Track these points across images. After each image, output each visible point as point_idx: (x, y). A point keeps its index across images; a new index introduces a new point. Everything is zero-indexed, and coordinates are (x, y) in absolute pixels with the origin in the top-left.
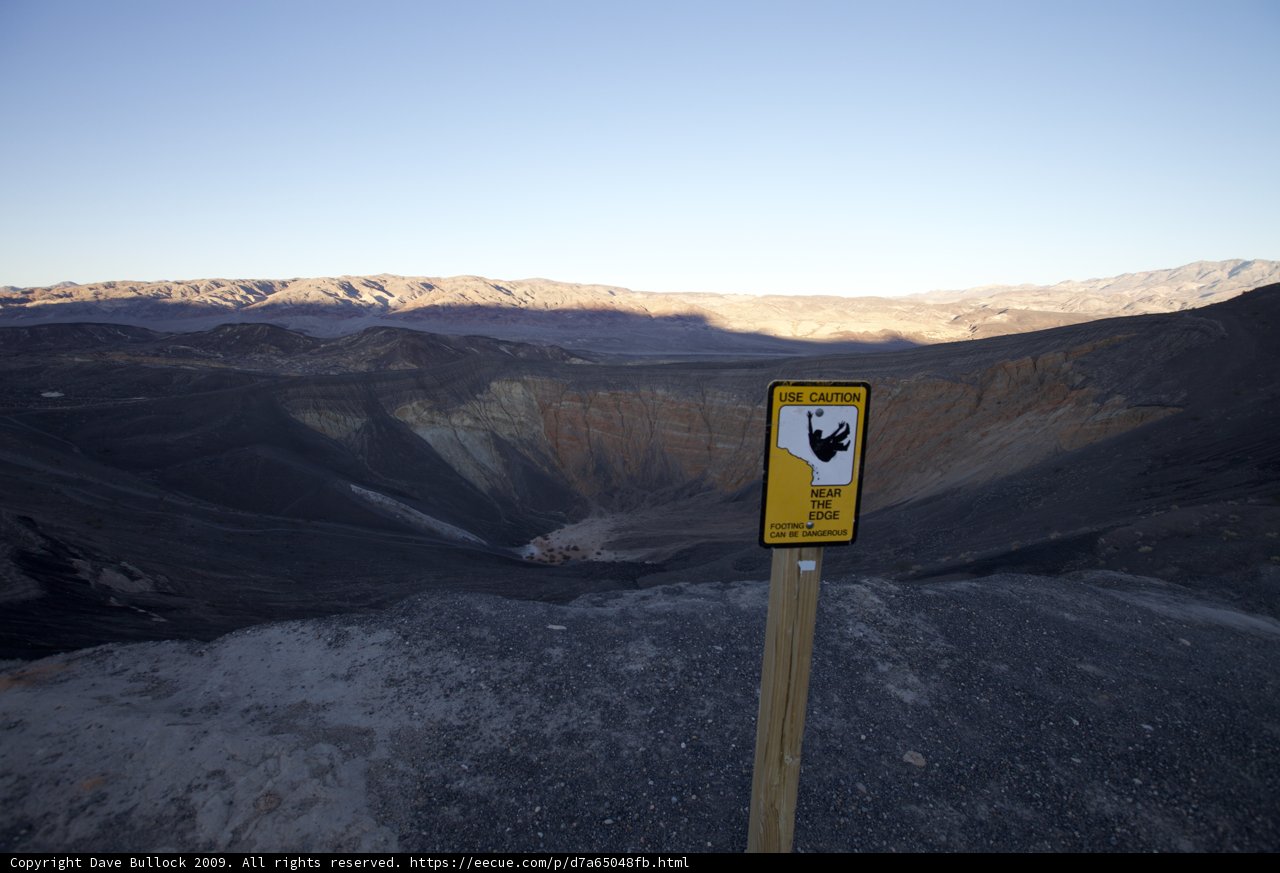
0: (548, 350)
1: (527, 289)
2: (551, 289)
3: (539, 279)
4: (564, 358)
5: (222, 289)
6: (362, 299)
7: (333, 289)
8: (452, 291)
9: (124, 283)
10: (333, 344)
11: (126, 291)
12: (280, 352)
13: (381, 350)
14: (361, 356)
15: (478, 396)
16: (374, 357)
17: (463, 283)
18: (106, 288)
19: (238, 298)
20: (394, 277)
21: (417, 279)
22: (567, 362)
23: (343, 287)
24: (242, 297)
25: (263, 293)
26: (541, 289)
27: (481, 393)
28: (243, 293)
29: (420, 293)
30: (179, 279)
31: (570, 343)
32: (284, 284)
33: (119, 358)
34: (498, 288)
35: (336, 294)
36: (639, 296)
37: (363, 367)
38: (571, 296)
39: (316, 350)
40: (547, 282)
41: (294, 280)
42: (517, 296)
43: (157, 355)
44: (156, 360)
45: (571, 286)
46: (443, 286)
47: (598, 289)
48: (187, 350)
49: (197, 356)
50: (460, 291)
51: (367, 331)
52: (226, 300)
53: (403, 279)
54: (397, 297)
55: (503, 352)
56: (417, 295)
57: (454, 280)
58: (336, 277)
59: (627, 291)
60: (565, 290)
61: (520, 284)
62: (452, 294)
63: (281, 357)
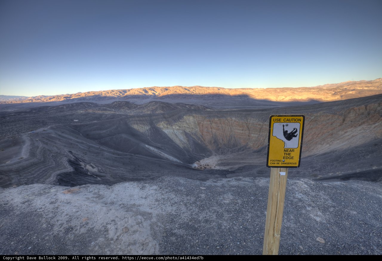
0: (200, 107)
1: (194, 89)
2: (201, 89)
3: (197, 86)
4: (205, 109)
5: (114, 92)
6: (149, 94)
7: (141, 91)
8: (173, 90)
9: (92, 92)
10: (141, 106)
11: (92, 94)
12: (128, 109)
13: (154, 108)
14: (148, 109)
15: (180, 120)
16: (152, 110)
17: (176, 88)
18: (88, 93)
19: (118, 95)
20: (157, 87)
21: (163, 87)
22: (205, 110)
23: (144, 91)
24: (119, 94)
25: (124, 93)
26: (198, 89)
27: (181, 119)
28: (119, 93)
29: (164, 91)
30: (104, 90)
31: (206, 104)
32: (129, 90)
33: (90, 111)
34: (186, 89)
35: (142, 93)
36: (227, 90)
37: (149, 112)
38: (207, 91)
39: (137, 108)
40: (200, 87)
41: (132, 89)
42: (191, 91)
43: (99, 110)
44: (99, 111)
45: (207, 88)
46: (170, 89)
47: (215, 88)
48: (106, 109)
49: (108, 110)
50: (175, 90)
51: (150, 102)
52: (115, 95)
53: (160, 87)
54: (158, 93)
55: (187, 108)
56: (163, 92)
57: (173, 87)
58: (142, 88)
59: (223, 88)
60: (205, 89)
61: (192, 88)
62: (173, 91)
63: (128, 110)
